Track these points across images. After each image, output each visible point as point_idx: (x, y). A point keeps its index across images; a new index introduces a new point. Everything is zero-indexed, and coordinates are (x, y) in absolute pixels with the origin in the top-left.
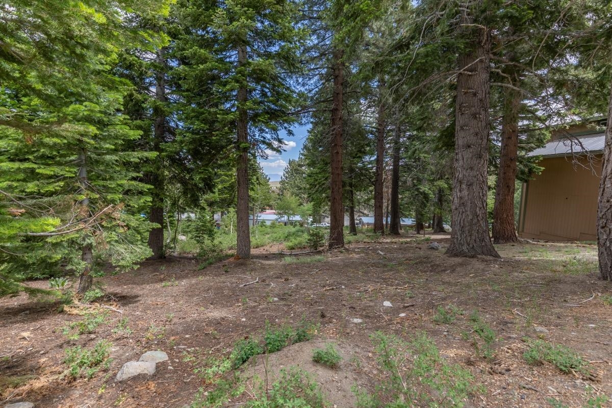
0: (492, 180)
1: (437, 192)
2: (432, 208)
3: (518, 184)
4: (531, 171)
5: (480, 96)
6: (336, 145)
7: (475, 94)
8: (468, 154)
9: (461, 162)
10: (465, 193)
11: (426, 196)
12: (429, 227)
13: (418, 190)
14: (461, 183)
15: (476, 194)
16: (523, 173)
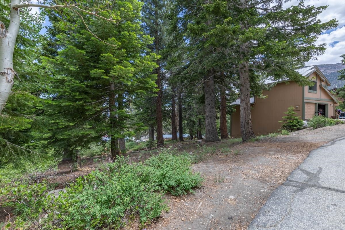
0: (219, 115)
1: (198, 120)
2: (197, 128)
3: (228, 116)
4: (232, 111)
5: (211, 88)
6: (158, 102)
7: (210, 87)
8: (209, 107)
9: (207, 110)
10: (209, 120)
11: (194, 122)
12: (195, 138)
13: (190, 120)
14: (208, 117)
15: (213, 120)
16: (229, 111)
